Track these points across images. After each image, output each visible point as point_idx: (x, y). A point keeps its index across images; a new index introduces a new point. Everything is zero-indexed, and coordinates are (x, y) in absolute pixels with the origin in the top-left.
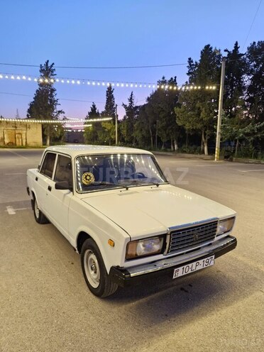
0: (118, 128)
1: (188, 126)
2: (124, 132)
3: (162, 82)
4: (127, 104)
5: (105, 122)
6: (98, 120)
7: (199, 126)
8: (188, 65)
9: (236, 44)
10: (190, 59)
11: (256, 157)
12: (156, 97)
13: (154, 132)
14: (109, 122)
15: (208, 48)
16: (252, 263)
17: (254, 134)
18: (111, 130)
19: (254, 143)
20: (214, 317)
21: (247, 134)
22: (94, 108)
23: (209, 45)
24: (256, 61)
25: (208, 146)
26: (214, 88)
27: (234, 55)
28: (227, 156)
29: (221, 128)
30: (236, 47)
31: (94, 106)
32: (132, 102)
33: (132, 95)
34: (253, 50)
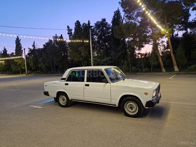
0: (26, 63)
1: (75, 60)
2: (31, 64)
3: (55, 37)
4: (32, 48)
5: (16, 59)
8: (67, 29)
9: (89, 21)
10: (68, 26)
13: (53, 64)
18: (21, 64)
21: (104, 62)
23: (78, 21)
24: (99, 30)
26: (88, 41)
31: (5, 49)
32: (35, 47)
33: (34, 43)
34: (98, 25)
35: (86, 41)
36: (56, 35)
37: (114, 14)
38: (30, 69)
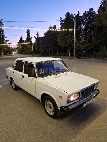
0: (33, 47)
1: (62, 45)
2: (36, 48)
3: (51, 27)
4: (36, 36)
5: (27, 44)
6: (24, 43)
7: (67, 45)
8: (60, 20)
10: (61, 18)
11: (88, 56)
12: (48, 34)
13: (48, 48)
14: (29, 44)
15: (68, 13)
16: (102, 98)
17: (88, 47)
18: (30, 47)
19: (88, 51)
20: (98, 120)
21: (85, 48)
22: (21, 39)
23: (68, 12)
24: (86, 19)
25: (70, 53)
26: (72, 30)
27: (78, 16)
28: (78, 57)
29: (75, 46)
30: (79, 13)
31: (21, 37)
32: (38, 36)
33: (38, 33)
34: (85, 15)
35: (71, 30)
36: (51, 26)
37: (101, 2)
38: (35, 51)
